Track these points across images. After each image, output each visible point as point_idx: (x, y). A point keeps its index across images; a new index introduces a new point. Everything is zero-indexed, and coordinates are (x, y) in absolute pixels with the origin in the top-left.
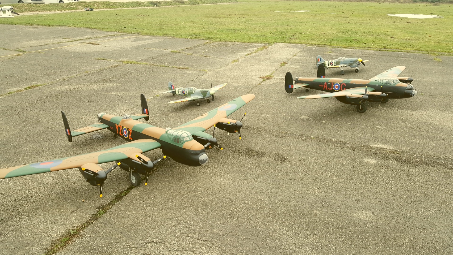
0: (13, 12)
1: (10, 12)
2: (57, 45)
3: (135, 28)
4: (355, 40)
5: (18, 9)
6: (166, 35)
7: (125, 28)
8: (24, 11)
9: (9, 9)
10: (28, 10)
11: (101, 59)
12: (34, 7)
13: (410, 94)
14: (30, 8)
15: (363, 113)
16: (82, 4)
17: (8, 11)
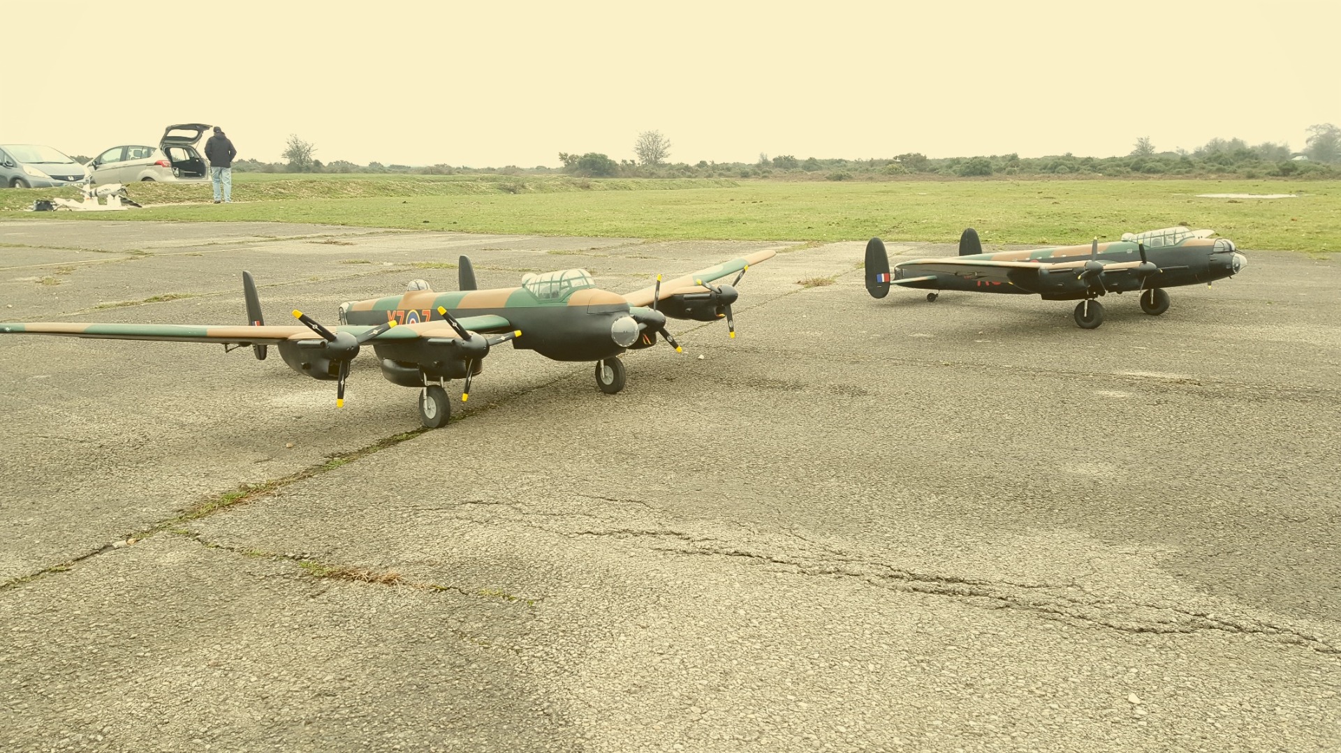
0: (125, 199)
1: (118, 199)
2: (237, 245)
3: (455, 223)
4: (1073, 230)
5: (139, 195)
6: (539, 232)
7: (425, 222)
8: (153, 201)
9: (115, 192)
10: (165, 198)
11: (356, 262)
12: (181, 190)
13: (1226, 264)
14: (170, 193)
15: (1094, 327)
16: (312, 185)
17: (114, 196)
